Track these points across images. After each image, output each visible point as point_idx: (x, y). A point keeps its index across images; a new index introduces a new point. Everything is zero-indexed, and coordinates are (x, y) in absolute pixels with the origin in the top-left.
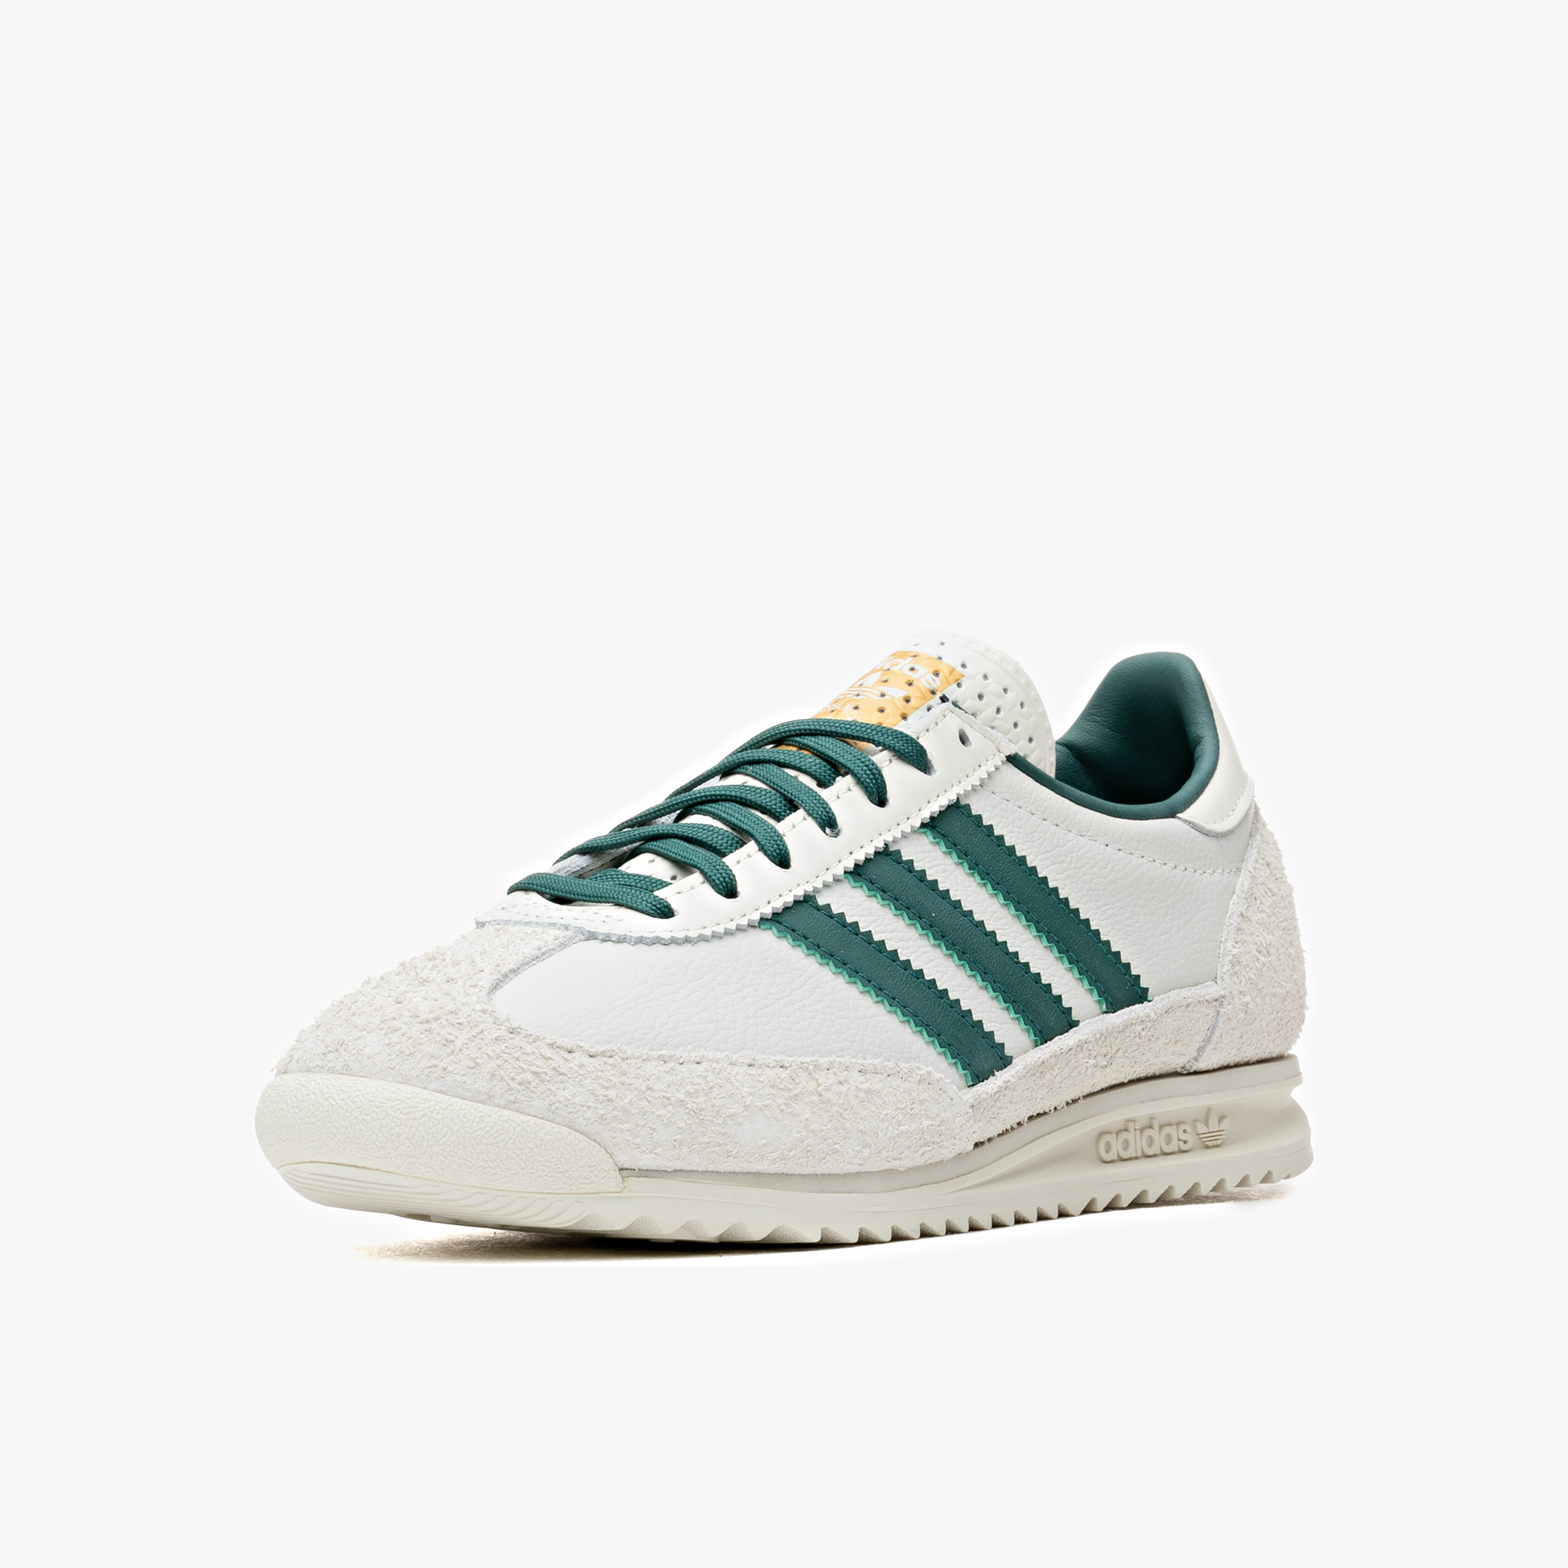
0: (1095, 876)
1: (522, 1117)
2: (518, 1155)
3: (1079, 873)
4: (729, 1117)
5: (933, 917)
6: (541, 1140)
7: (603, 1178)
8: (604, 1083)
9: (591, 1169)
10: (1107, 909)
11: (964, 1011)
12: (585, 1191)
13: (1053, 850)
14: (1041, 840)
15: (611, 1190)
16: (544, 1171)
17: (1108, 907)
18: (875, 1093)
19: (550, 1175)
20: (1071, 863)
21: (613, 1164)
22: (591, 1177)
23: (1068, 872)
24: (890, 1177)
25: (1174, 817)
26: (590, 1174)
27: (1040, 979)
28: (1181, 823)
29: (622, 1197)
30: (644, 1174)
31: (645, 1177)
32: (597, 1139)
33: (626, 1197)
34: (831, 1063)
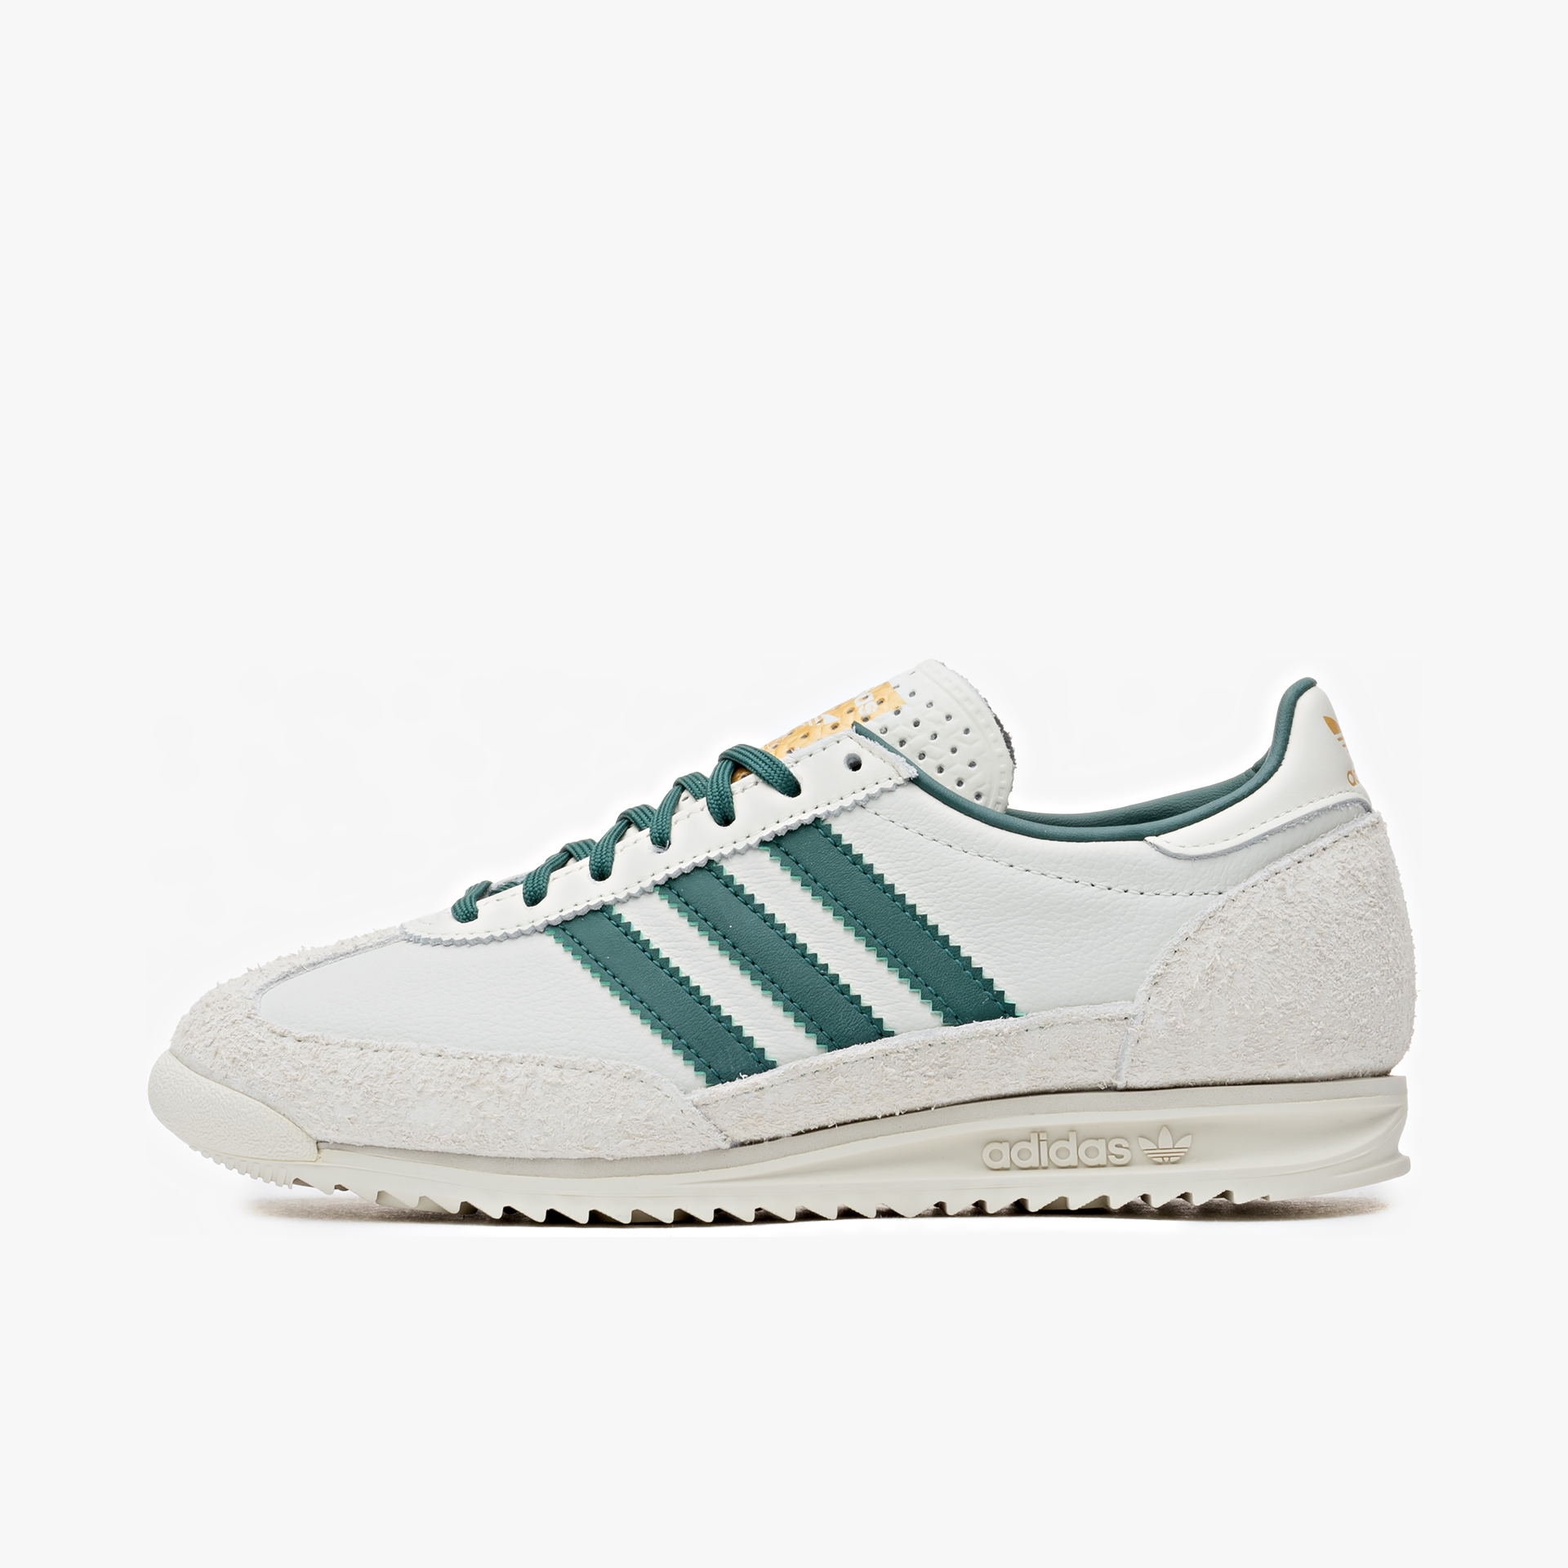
0: (979, 895)
1: (229, 1091)
2: (222, 1123)
3: (957, 891)
4: (402, 1100)
5: (729, 928)
6: (237, 1111)
7: (296, 1148)
8: (296, 1065)
9: (285, 1139)
10: (988, 927)
11: (723, 1017)
12: (283, 1159)
13: (931, 868)
14: (919, 859)
15: (306, 1159)
16: (244, 1139)
17: (991, 924)
18: (565, 1086)
19: (250, 1142)
20: (949, 882)
21: (305, 1136)
22: (285, 1147)
23: (944, 890)
24: (592, 1164)
25: (1142, 840)
26: (284, 1144)
27: (849, 991)
28: (1149, 847)
29: (317, 1166)
30: (340, 1147)
31: (339, 1150)
32: (286, 1114)
33: (321, 1166)
34: (524, 1057)
